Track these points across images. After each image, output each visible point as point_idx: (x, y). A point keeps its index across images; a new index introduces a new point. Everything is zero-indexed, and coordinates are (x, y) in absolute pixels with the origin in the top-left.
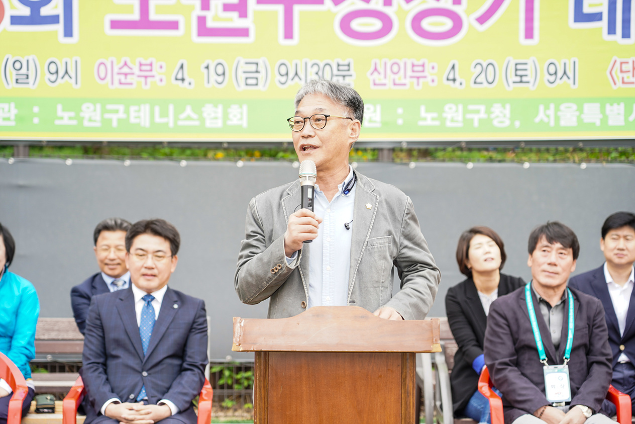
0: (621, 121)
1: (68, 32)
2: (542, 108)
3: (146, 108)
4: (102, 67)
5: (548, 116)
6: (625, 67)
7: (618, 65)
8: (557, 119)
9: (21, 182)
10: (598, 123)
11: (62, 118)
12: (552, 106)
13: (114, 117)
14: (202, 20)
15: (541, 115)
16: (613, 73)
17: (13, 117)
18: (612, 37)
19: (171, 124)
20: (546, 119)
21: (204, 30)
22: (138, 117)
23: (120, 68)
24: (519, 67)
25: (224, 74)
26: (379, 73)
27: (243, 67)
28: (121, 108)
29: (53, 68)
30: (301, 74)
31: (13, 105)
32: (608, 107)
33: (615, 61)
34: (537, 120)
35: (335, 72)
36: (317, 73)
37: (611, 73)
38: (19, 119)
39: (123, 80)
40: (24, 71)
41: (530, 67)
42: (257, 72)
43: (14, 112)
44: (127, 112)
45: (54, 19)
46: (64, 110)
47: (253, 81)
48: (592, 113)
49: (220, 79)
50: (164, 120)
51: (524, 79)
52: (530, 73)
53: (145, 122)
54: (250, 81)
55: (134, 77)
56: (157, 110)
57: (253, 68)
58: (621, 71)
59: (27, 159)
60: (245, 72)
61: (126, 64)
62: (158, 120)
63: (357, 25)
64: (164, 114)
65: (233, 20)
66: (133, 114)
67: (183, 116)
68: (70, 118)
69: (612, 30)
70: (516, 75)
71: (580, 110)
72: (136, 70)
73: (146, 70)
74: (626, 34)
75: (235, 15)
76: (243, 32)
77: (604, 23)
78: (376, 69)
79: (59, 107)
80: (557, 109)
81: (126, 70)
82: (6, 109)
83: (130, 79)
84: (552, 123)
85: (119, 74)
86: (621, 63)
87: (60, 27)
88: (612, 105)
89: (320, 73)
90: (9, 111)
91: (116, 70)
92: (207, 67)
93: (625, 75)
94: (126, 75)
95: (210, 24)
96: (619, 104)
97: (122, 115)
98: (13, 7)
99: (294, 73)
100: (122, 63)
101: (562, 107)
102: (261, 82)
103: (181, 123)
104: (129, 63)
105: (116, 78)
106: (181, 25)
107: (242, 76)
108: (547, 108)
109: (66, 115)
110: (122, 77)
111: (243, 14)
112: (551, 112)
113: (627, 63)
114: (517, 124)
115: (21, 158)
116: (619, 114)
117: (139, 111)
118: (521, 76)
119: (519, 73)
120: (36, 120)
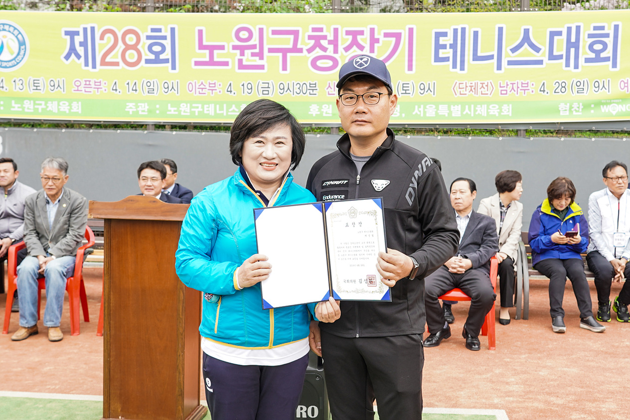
0: (459, 114)
1: (174, 68)
2: (416, 107)
3: (212, 106)
4: (190, 85)
5: (420, 111)
6: (461, 86)
7: (458, 84)
8: (425, 113)
9: (150, 143)
10: (447, 115)
11: (170, 111)
12: (422, 106)
13: (197, 110)
14: (240, 61)
15: (416, 111)
16: (455, 89)
17: (146, 110)
18: (454, 70)
19: (225, 114)
20: (419, 113)
21: (241, 66)
22: (209, 110)
23: (199, 86)
24: (404, 85)
25: (251, 88)
26: (331, 88)
27: (261, 85)
28: (200, 106)
29: (166, 86)
30: (291, 89)
31: (146, 104)
32: (452, 107)
33: (456, 83)
34: (414, 113)
35: (308, 88)
36: (299, 88)
37: (454, 89)
38: (149, 111)
39: (201, 92)
40: (152, 87)
41: (410, 85)
42: (268, 87)
43: (147, 107)
44: (203, 107)
45: (166, 61)
46: (171, 107)
47: (267, 92)
48: (443, 110)
49: (250, 91)
50: (222, 112)
51: (407, 92)
52: (411, 88)
53: (212, 113)
54: (264, 92)
55: (207, 90)
56: (218, 106)
57: (266, 85)
58: (460, 88)
59: (154, 131)
60: (262, 88)
61: (202, 83)
62: (218, 112)
63: (320, 63)
64: (221, 109)
65: (256, 61)
66: (206, 109)
67: (230, 110)
68: (175, 111)
69: (454, 66)
70: (403, 90)
71: (437, 108)
72: (207, 87)
73: (212, 87)
74: (462, 68)
75: (257, 58)
76: (261, 67)
77: (451, 62)
78: (329, 86)
79: (169, 105)
80: (425, 108)
81: (202, 86)
82: (143, 106)
83: (204, 91)
84: (422, 115)
85: (199, 88)
86: (460, 84)
87: (169, 65)
88: (454, 106)
89: (301, 88)
90: (144, 107)
91: (197, 87)
92: (243, 85)
93: (461, 90)
94: (202, 89)
95: (245, 63)
96: (458, 106)
97: (200, 109)
98: (146, 55)
99: (287, 88)
100: (200, 83)
101: (427, 107)
102: (270, 93)
103: (229, 113)
104: (203, 83)
105: (197, 90)
106: (230, 64)
107: (261, 90)
108: (419, 107)
109: (173, 109)
110: (201, 90)
111: (262, 58)
112: (422, 109)
113: (463, 83)
114: (403, 115)
115: (150, 131)
116: (458, 110)
117: (209, 107)
118: (406, 90)
119: (404, 88)
120: (158, 112)
